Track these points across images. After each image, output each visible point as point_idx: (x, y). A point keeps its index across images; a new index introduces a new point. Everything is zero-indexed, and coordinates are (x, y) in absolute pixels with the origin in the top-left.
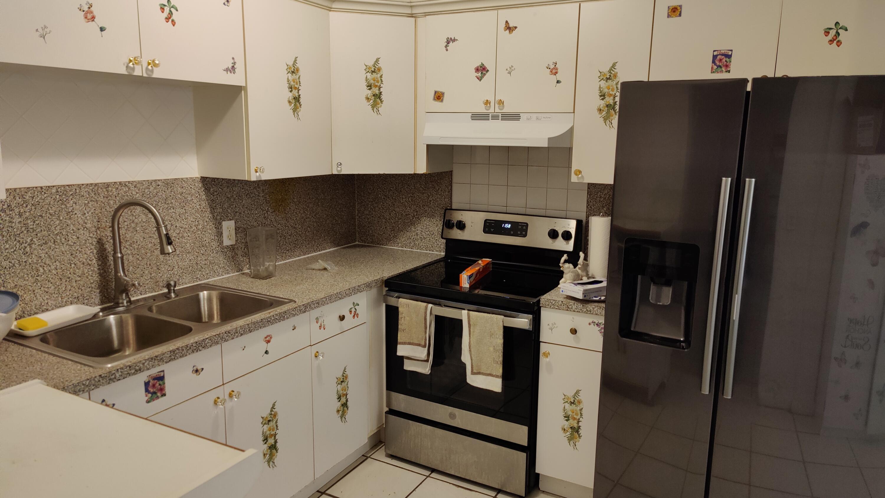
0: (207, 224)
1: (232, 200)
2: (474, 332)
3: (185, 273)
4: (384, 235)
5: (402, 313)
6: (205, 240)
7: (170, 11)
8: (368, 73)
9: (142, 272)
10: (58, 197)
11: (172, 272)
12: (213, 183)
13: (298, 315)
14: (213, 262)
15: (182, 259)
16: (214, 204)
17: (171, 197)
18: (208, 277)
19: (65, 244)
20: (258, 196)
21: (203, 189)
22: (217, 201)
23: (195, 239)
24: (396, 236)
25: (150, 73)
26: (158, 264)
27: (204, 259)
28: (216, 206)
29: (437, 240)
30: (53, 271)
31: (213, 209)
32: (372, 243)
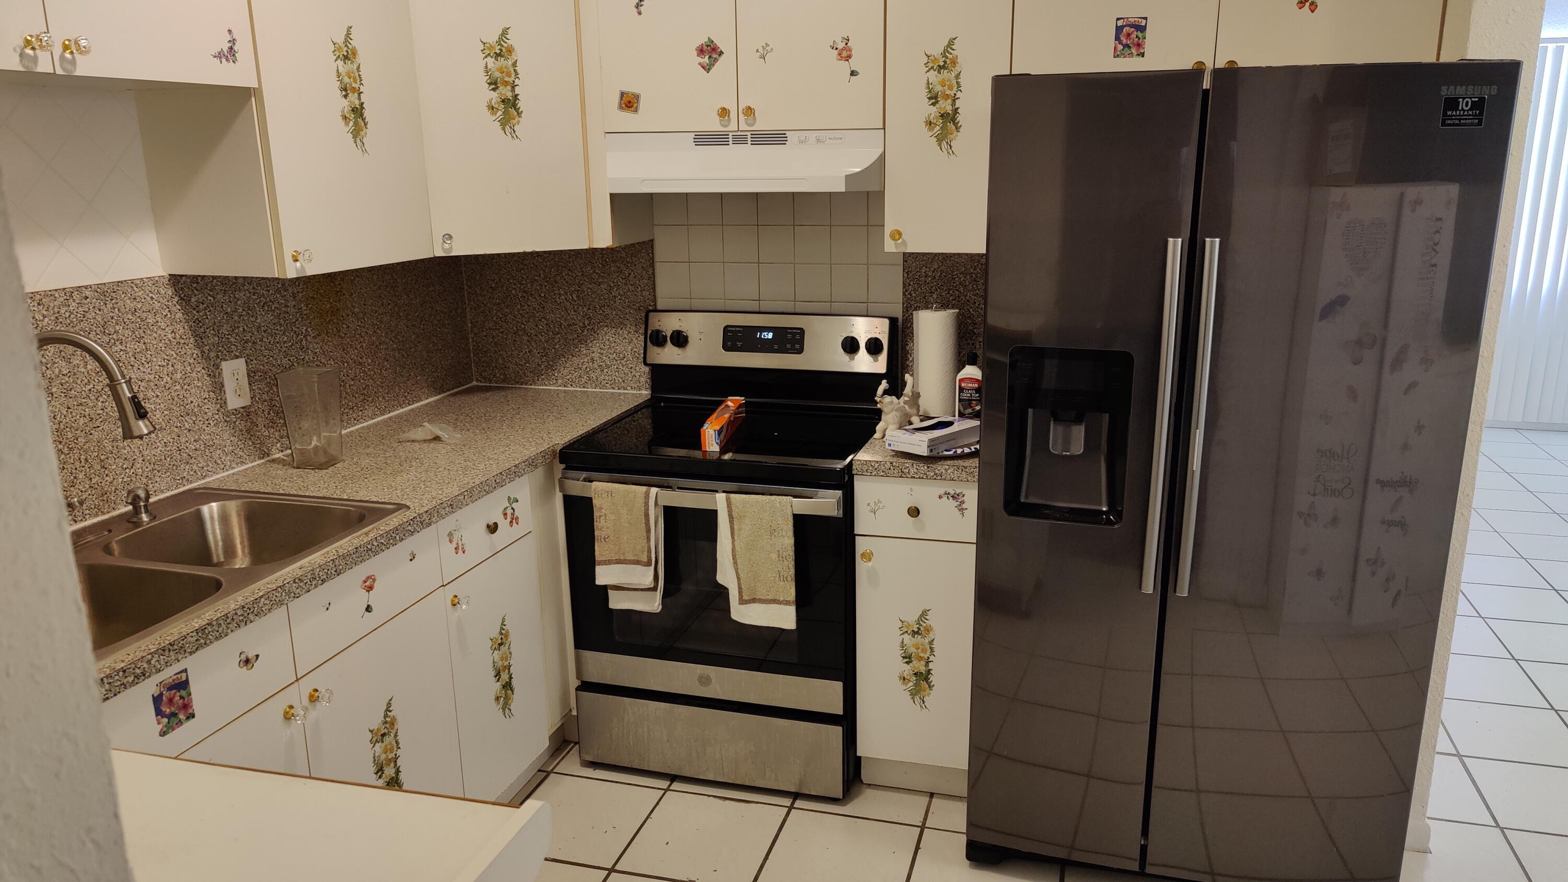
0: (191, 369)
1: (236, 318)
2: (740, 530)
3: (159, 472)
4: (527, 365)
5: (601, 508)
6: (192, 402)
8: (489, 58)
9: (72, 478)
11: (132, 470)
12: (195, 285)
13: (418, 532)
14: (211, 443)
15: (150, 444)
16: (201, 327)
17: (114, 321)
18: (204, 474)
20: (286, 306)
21: (176, 299)
22: (207, 321)
23: (171, 400)
24: (552, 366)
25: (69, 67)
26: (102, 457)
27: (192, 440)
28: (205, 332)
29: (631, 368)
31: (199, 338)
32: (504, 381)
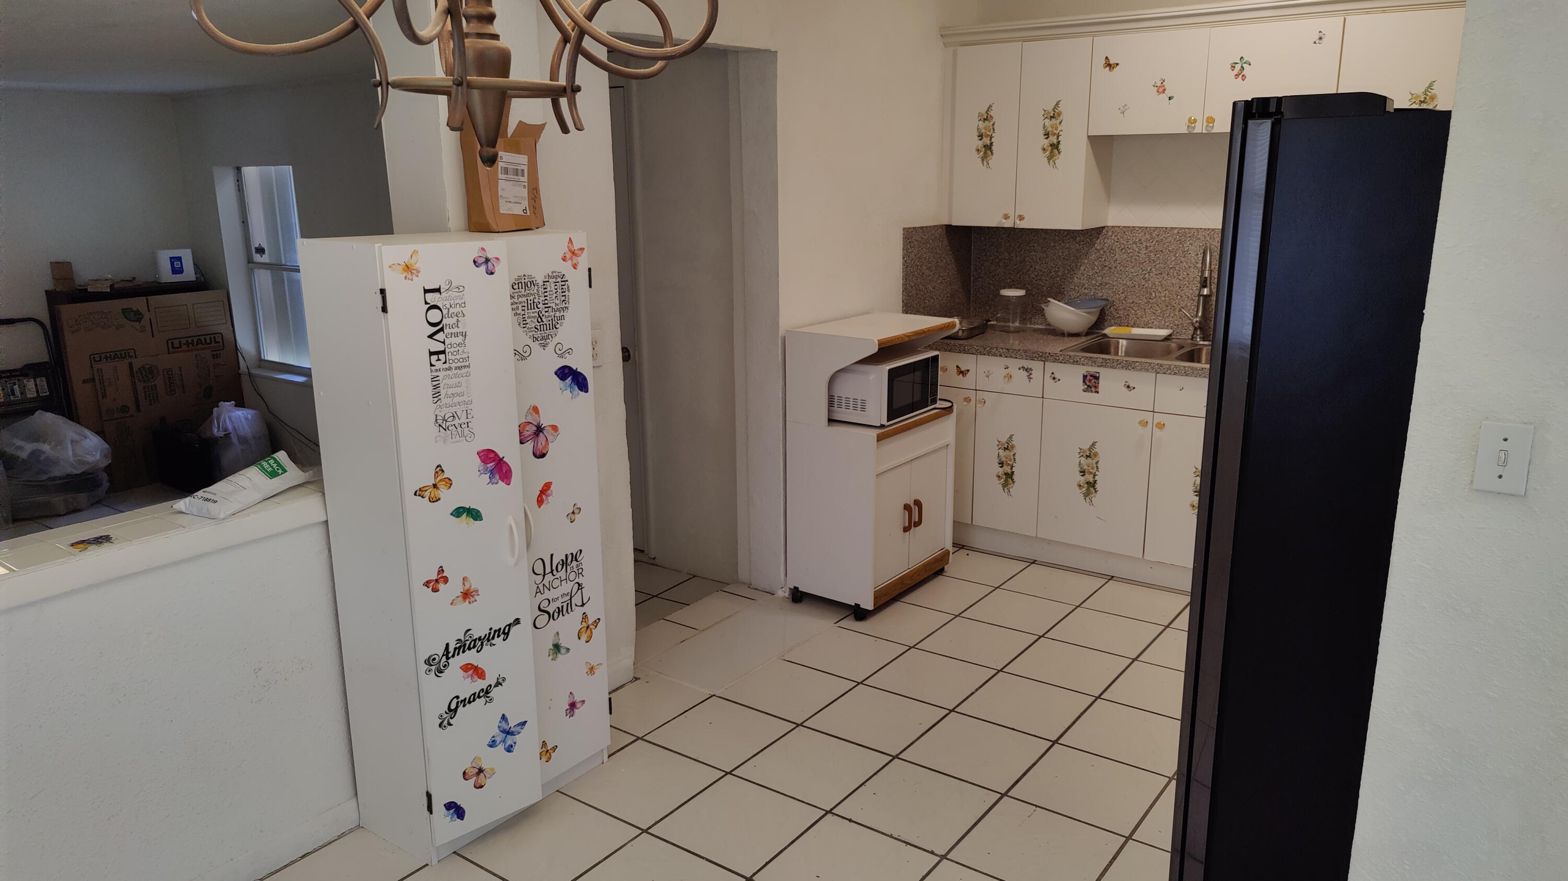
7: (1242, 67)
10: (1178, 237)
19: (1176, 277)
25: (1209, 129)
30: (1162, 298)
